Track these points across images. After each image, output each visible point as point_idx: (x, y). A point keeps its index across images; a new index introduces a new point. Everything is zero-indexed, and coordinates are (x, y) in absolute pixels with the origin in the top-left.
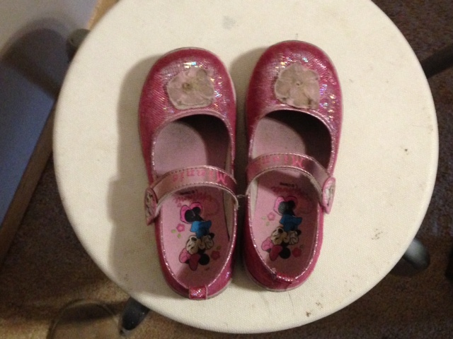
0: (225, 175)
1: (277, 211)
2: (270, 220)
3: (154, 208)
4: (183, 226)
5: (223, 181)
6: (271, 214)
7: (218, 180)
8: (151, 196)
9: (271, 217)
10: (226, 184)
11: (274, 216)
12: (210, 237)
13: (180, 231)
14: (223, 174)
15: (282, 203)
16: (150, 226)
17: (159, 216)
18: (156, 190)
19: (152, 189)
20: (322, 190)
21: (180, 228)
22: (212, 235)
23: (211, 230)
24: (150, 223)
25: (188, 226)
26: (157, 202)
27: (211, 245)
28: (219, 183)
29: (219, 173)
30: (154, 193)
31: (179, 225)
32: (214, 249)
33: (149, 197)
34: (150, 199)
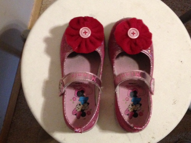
0: (96, 78)
1: (129, 96)
2: (127, 101)
3: (62, 89)
4: (75, 98)
5: (95, 80)
6: (127, 98)
7: (92, 79)
8: (62, 83)
9: (127, 99)
10: (96, 81)
11: (128, 99)
12: (87, 104)
13: (74, 100)
14: (95, 77)
15: (131, 92)
16: (60, 97)
17: (64, 93)
18: (64, 81)
19: (62, 80)
20: (150, 85)
21: (74, 99)
22: (88, 104)
23: (88, 102)
24: (60, 96)
25: (78, 99)
26: (64, 86)
27: (87, 108)
28: (92, 80)
29: (93, 76)
30: (63, 82)
31: (74, 98)
32: (89, 110)
33: (61, 84)
34: (61, 85)
